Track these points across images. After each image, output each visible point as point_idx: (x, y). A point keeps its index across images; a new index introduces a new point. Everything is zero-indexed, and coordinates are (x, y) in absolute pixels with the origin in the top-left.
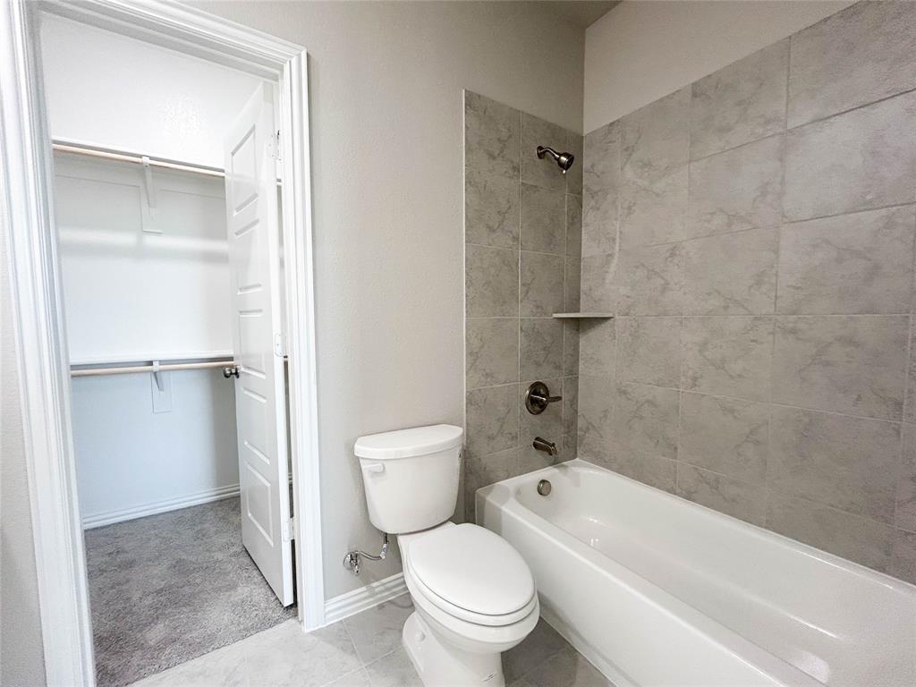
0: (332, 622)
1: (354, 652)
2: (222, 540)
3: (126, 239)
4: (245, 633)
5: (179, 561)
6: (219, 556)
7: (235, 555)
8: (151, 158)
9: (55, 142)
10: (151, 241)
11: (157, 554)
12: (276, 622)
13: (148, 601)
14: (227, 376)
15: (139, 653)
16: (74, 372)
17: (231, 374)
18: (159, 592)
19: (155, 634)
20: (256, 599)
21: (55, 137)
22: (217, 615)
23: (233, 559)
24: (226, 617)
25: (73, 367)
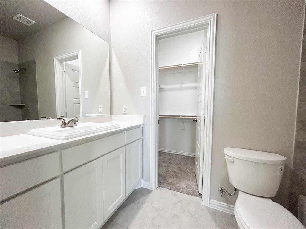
0: (212, 208)
1: (216, 222)
2: (191, 167)
3: (178, 86)
4: (187, 193)
5: (180, 167)
6: (188, 170)
7: (192, 172)
8: (184, 64)
9: (160, 68)
10: (184, 86)
11: (177, 163)
12: (196, 196)
13: (172, 173)
14: (194, 121)
15: (166, 182)
16: (159, 117)
17: (195, 120)
18: (174, 172)
19: (170, 181)
20: (193, 186)
21: (160, 67)
22: (183, 185)
23: (191, 173)
24: (185, 186)
25: (159, 116)
